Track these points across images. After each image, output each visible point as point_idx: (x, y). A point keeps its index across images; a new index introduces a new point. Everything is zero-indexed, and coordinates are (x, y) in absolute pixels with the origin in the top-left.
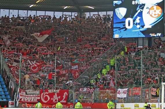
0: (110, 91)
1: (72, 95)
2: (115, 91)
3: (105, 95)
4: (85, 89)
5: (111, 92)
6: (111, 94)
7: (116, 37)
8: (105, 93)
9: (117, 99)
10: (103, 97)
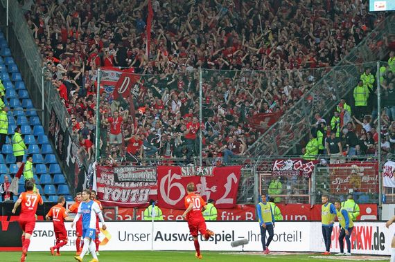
0: (362, 169)
1: (251, 182)
2: (377, 170)
3: (346, 181)
4: (289, 164)
5: (365, 173)
6: (366, 179)
7: (376, 9)
8: (349, 173)
9: (382, 193)
10: (342, 186)
